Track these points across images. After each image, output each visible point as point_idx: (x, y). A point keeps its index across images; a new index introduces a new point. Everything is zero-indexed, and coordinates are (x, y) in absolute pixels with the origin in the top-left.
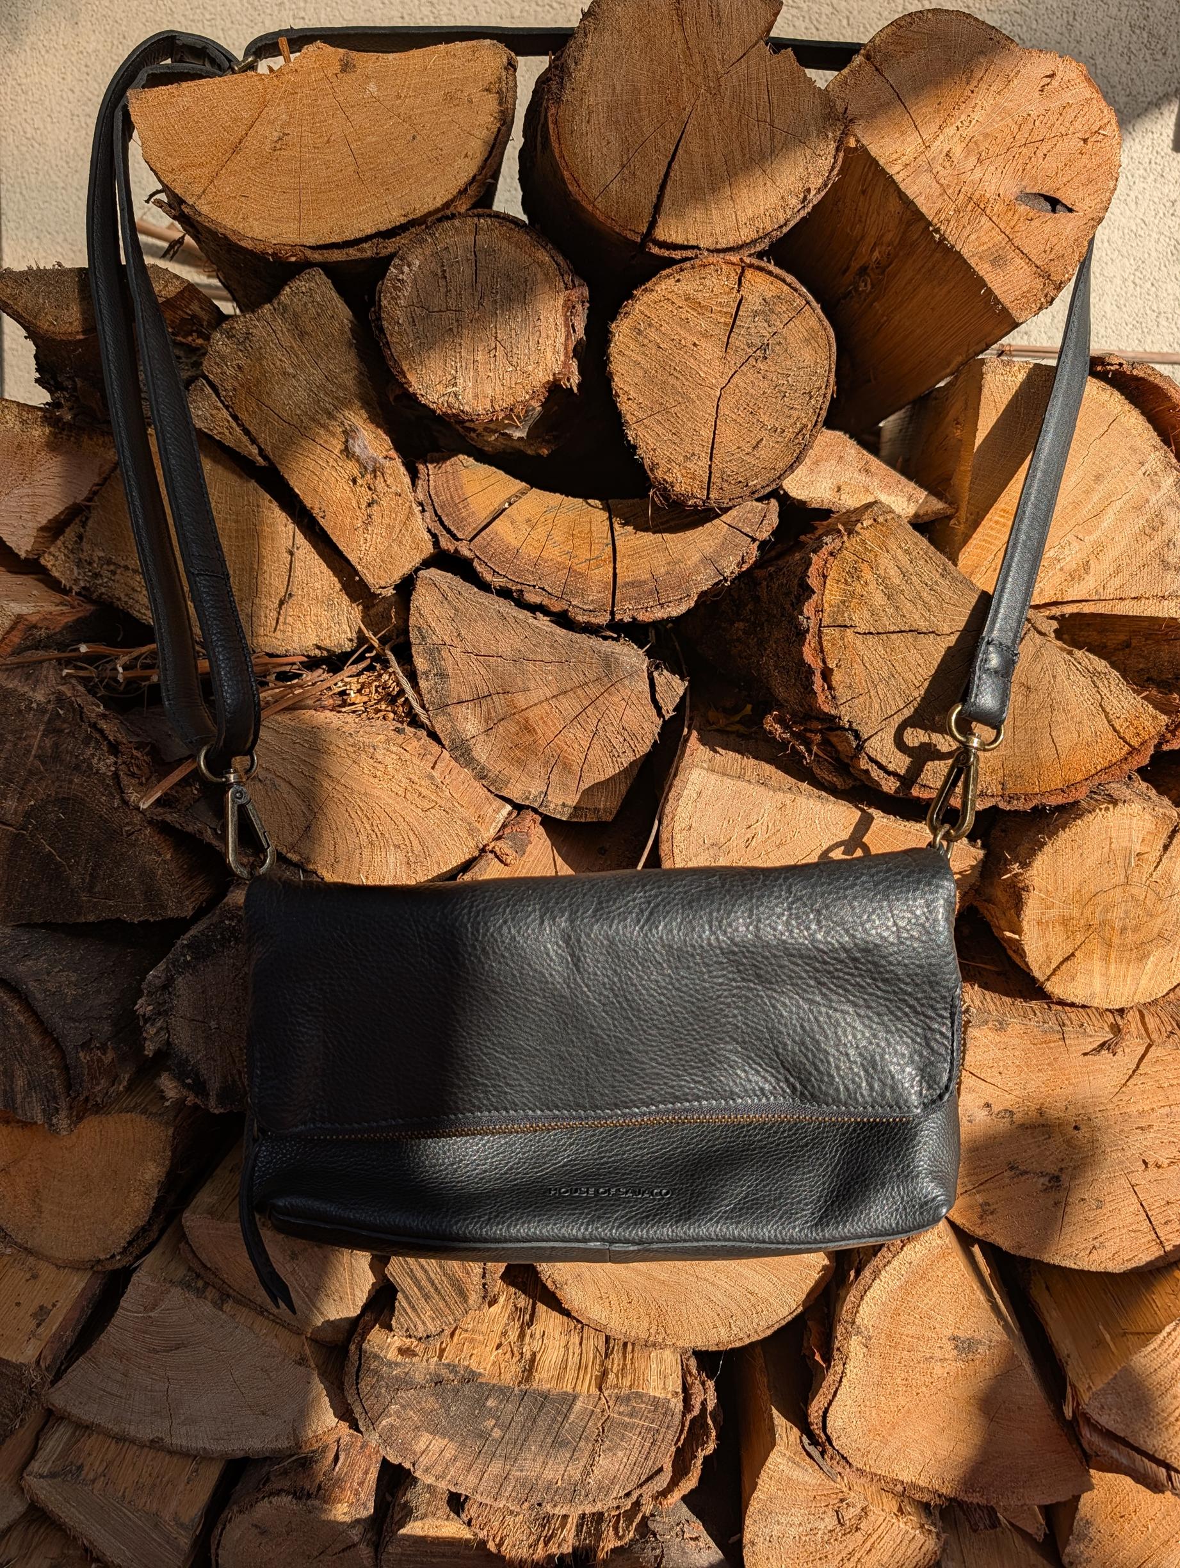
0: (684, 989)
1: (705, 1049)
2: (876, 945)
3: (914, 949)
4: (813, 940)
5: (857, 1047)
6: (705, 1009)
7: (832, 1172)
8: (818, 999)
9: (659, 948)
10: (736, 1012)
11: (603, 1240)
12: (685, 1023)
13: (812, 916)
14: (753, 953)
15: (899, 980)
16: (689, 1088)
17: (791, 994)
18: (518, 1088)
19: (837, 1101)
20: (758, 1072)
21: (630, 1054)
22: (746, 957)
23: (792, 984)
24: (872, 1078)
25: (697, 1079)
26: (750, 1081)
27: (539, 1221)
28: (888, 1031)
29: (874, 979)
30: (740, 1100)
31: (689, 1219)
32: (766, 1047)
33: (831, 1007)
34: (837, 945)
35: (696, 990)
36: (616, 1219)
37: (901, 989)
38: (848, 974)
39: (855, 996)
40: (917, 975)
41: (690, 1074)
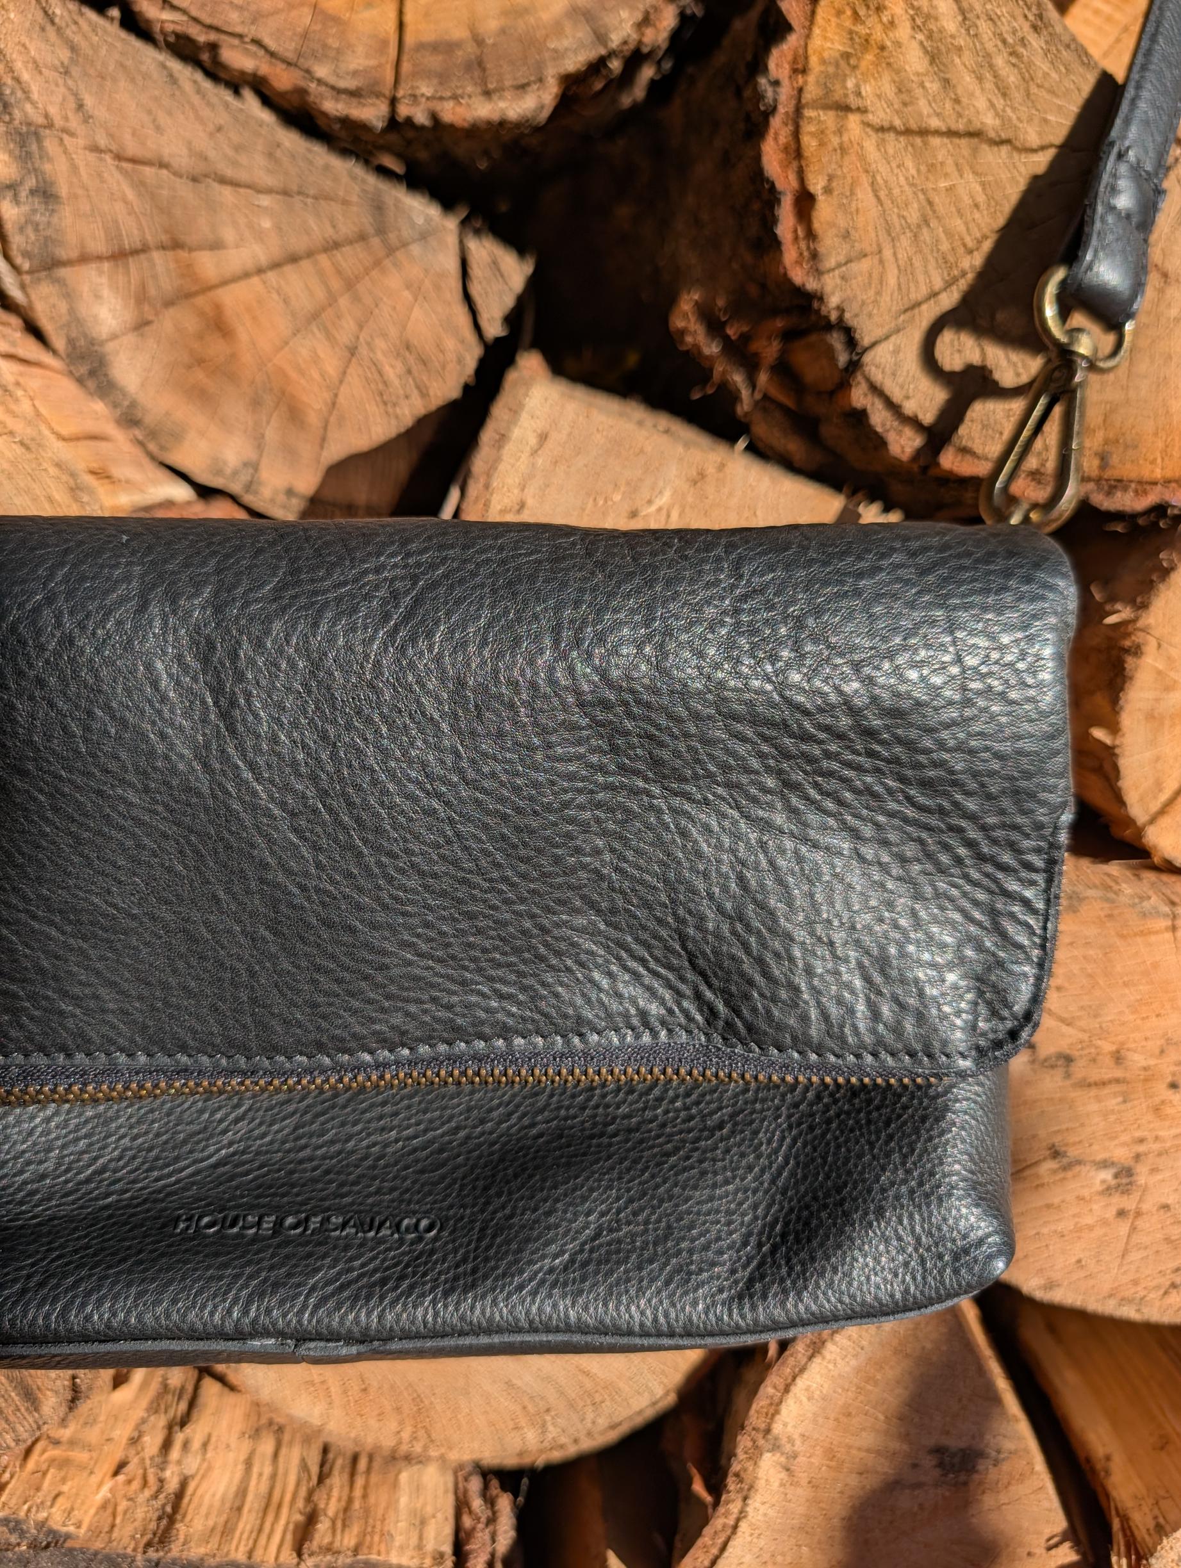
0: (486, 784)
1: (528, 924)
2: (919, 704)
3: (993, 717)
4: (782, 686)
5: (853, 928)
6: (532, 832)
7: (773, 1181)
8: (779, 819)
9: (432, 684)
10: (600, 843)
11: (281, 1334)
12: (483, 863)
13: (783, 631)
14: (648, 706)
15: (955, 783)
16: (488, 1010)
17: (724, 808)
18: (92, 1004)
19: (802, 1043)
20: (636, 976)
21: (352, 930)
22: (630, 715)
23: (728, 785)
24: (879, 993)
25: (505, 989)
26: (619, 995)
27: (139, 1295)
28: (918, 896)
29: (902, 779)
30: (596, 1037)
31: (473, 1286)
32: (660, 922)
33: (805, 840)
34: (833, 698)
35: (516, 789)
36: (313, 1289)
37: (956, 804)
38: (849, 765)
39: (856, 816)
40: (992, 774)
41: (491, 979)
